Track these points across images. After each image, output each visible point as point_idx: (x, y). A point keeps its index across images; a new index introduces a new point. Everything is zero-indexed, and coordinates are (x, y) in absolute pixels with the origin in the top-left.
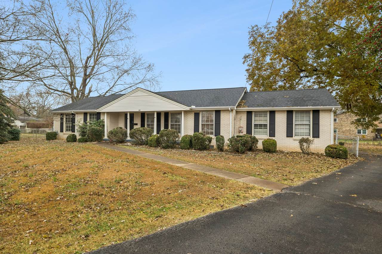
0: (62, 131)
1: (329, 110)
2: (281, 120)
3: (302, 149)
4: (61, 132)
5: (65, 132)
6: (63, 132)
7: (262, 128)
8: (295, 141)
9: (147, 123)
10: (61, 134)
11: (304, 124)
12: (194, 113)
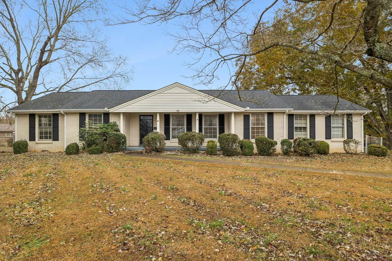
0: (32, 138)
1: (359, 114)
2: (320, 123)
3: (345, 150)
4: (30, 140)
5: (38, 140)
6: (34, 140)
7: (297, 131)
8: (333, 143)
9: (172, 126)
10: (30, 144)
11: (339, 127)
12: (244, 115)
